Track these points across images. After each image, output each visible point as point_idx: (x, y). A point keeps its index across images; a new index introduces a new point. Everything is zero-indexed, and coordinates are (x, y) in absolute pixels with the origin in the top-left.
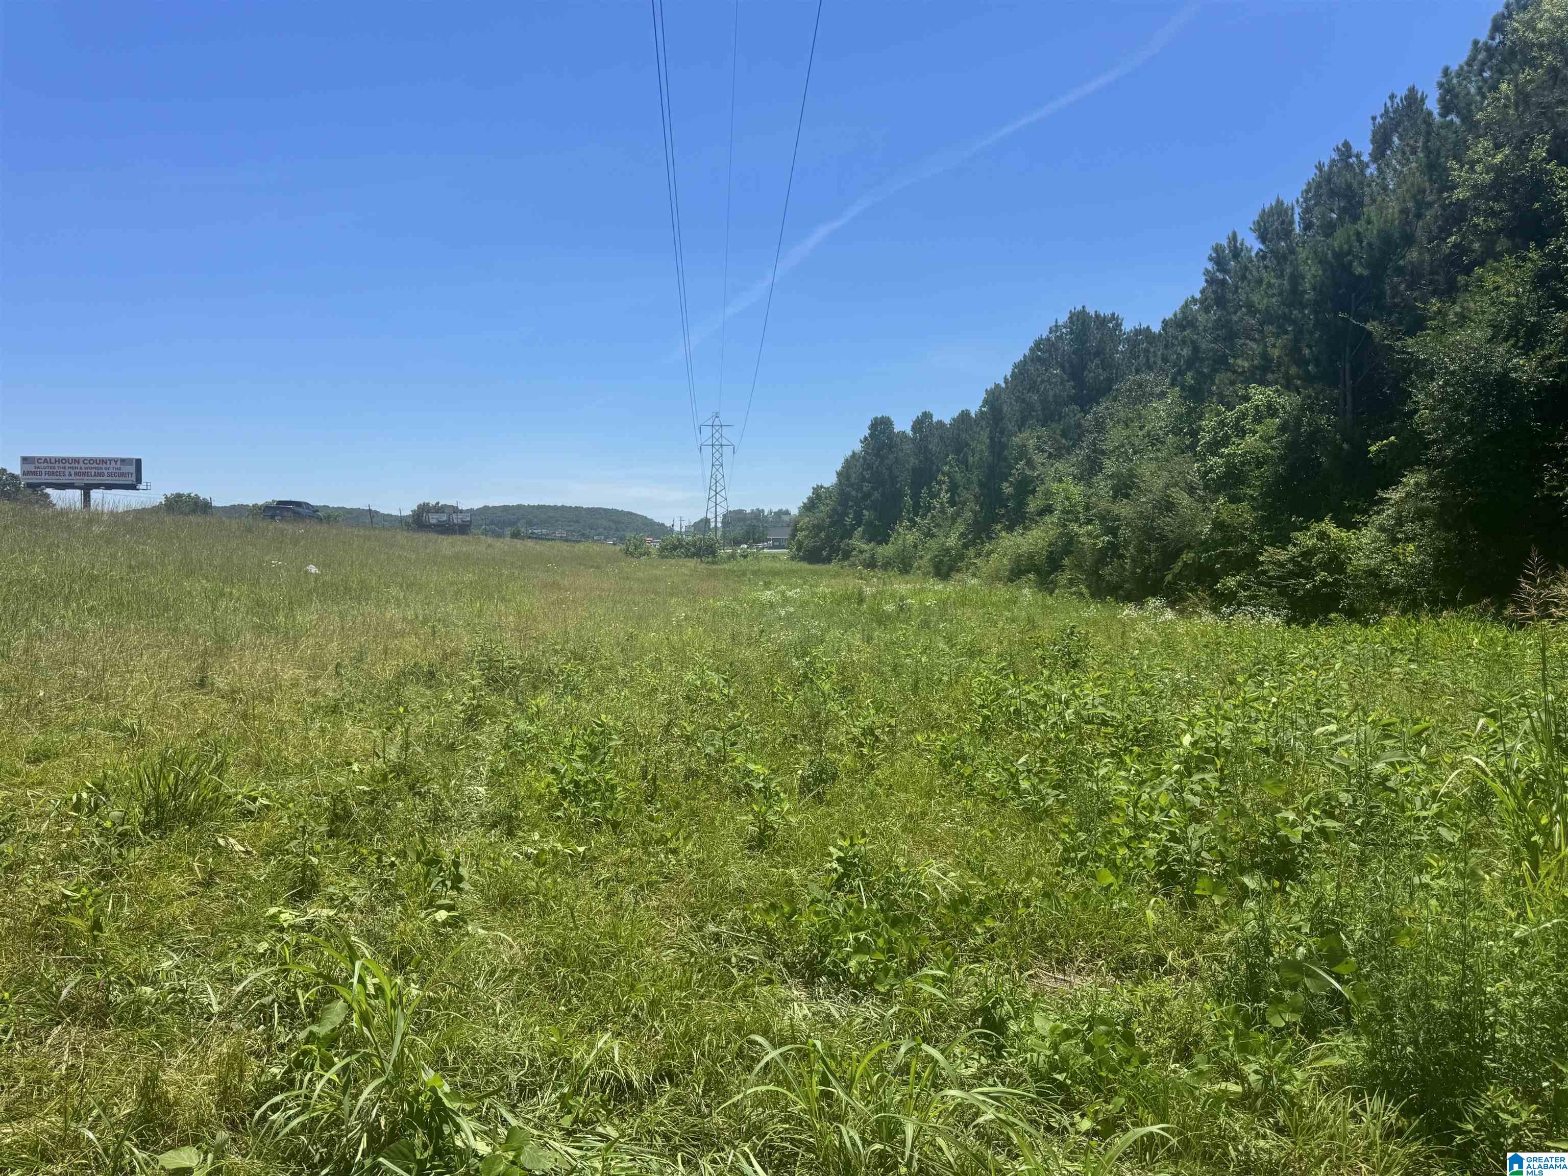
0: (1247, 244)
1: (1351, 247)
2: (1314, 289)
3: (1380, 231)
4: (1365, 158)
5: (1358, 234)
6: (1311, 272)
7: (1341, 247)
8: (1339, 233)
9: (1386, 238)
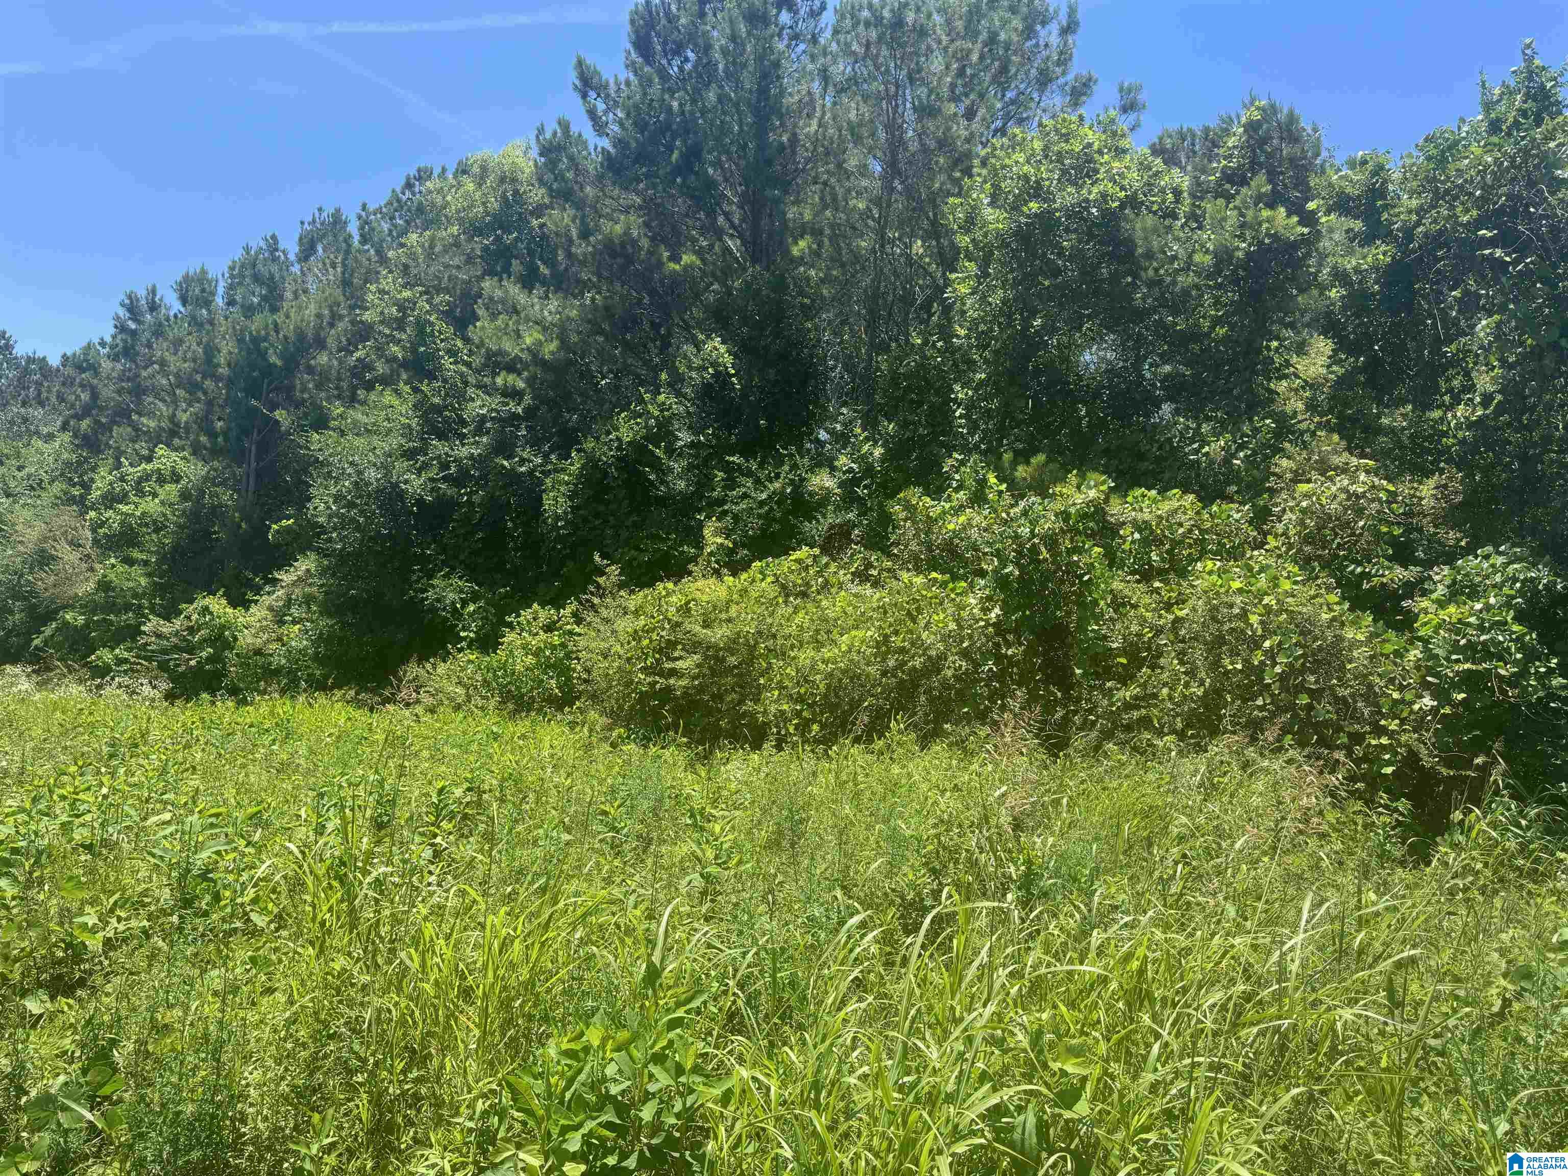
0: (167, 301)
1: (268, 334)
2: (229, 365)
3: (297, 328)
4: (292, 257)
5: (276, 325)
6: (227, 348)
7: (258, 332)
8: (258, 318)
9: (301, 335)
